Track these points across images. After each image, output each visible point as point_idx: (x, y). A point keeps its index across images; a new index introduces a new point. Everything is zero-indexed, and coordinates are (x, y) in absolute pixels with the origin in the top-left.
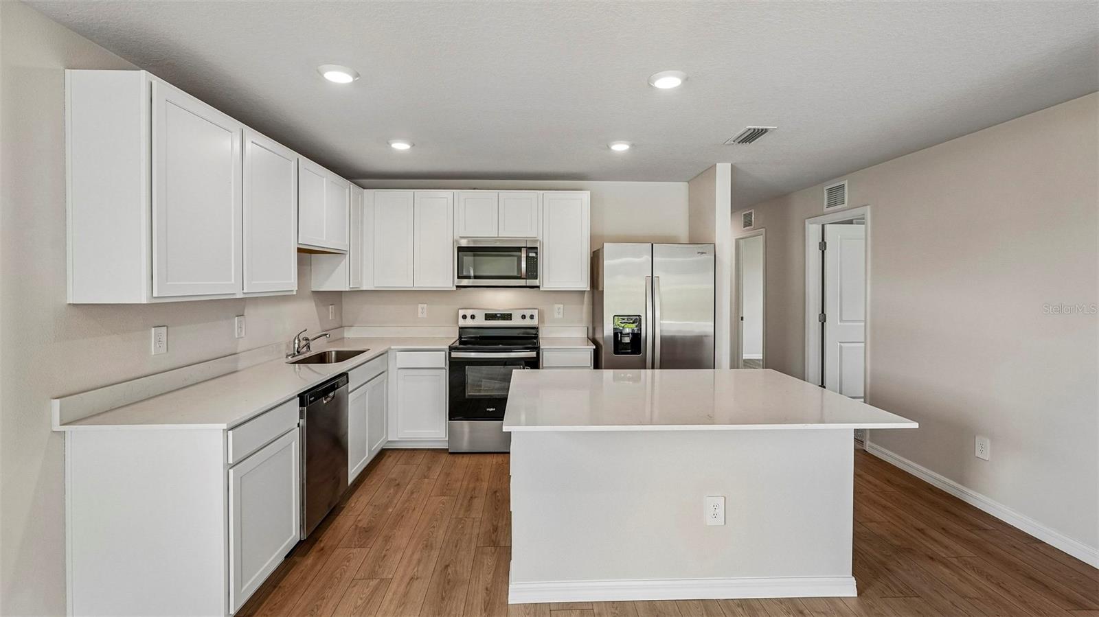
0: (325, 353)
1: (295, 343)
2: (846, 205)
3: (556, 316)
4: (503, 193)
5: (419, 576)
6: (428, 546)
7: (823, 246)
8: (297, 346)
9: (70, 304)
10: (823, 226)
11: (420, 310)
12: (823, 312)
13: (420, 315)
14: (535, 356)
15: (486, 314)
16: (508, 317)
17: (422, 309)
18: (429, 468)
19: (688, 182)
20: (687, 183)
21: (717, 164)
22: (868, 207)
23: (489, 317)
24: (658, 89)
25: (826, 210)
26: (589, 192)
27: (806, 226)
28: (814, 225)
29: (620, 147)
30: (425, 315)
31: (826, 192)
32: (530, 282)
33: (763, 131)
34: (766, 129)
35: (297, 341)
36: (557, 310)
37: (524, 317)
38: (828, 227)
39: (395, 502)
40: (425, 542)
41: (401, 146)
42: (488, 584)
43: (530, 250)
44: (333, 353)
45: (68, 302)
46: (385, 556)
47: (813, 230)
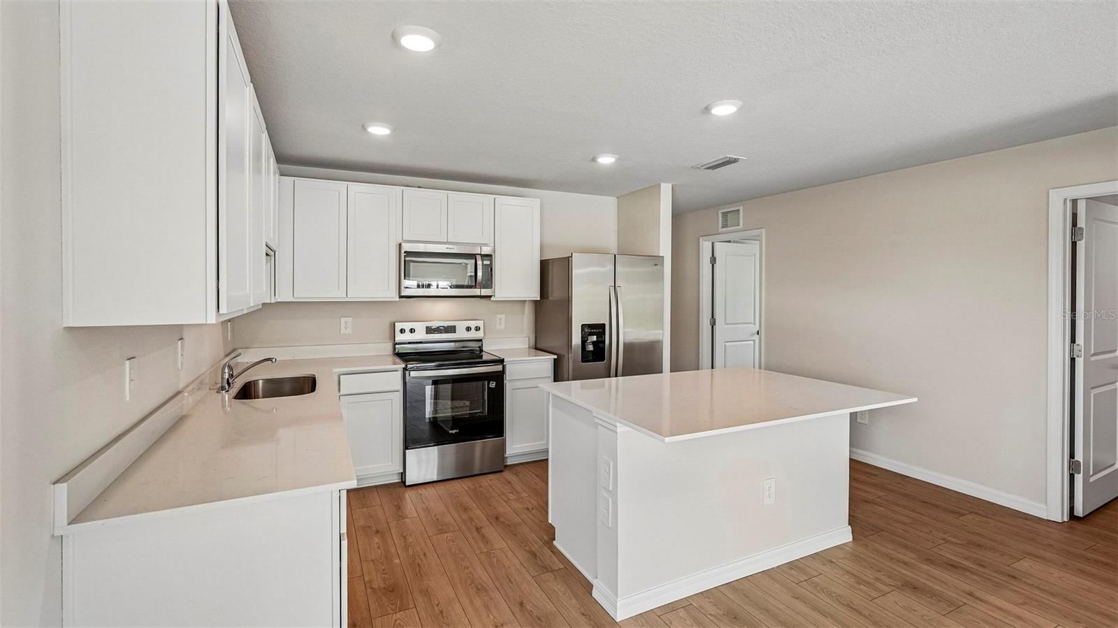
0: (250, 382)
1: (223, 373)
2: (741, 226)
3: (498, 327)
4: (452, 194)
5: (501, 622)
6: (481, 589)
7: (713, 260)
8: (227, 376)
9: (65, 328)
10: (713, 243)
11: (343, 325)
12: (713, 317)
13: (343, 331)
14: (501, 369)
15: (427, 327)
16: (452, 329)
17: (346, 324)
18: (399, 507)
19: (617, 197)
20: (615, 198)
21: (662, 184)
22: (763, 230)
23: (429, 330)
24: (714, 115)
25: (721, 230)
26: (539, 200)
27: (701, 244)
28: (707, 243)
29: (606, 160)
30: (349, 331)
31: (720, 215)
32: (485, 292)
33: (735, 161)
34: (738, 159)
35: (226, 370)
36: (501, 320)
37: (468, 329)
38: (717, 245)
39: (393, 550)
40: (473, 585)
41: (379, 131)
42: (580, 609)
43: (485, 258)
44: (261, 382)
45: (64, 326)
46: (441, 612)
47: (706, 246)
